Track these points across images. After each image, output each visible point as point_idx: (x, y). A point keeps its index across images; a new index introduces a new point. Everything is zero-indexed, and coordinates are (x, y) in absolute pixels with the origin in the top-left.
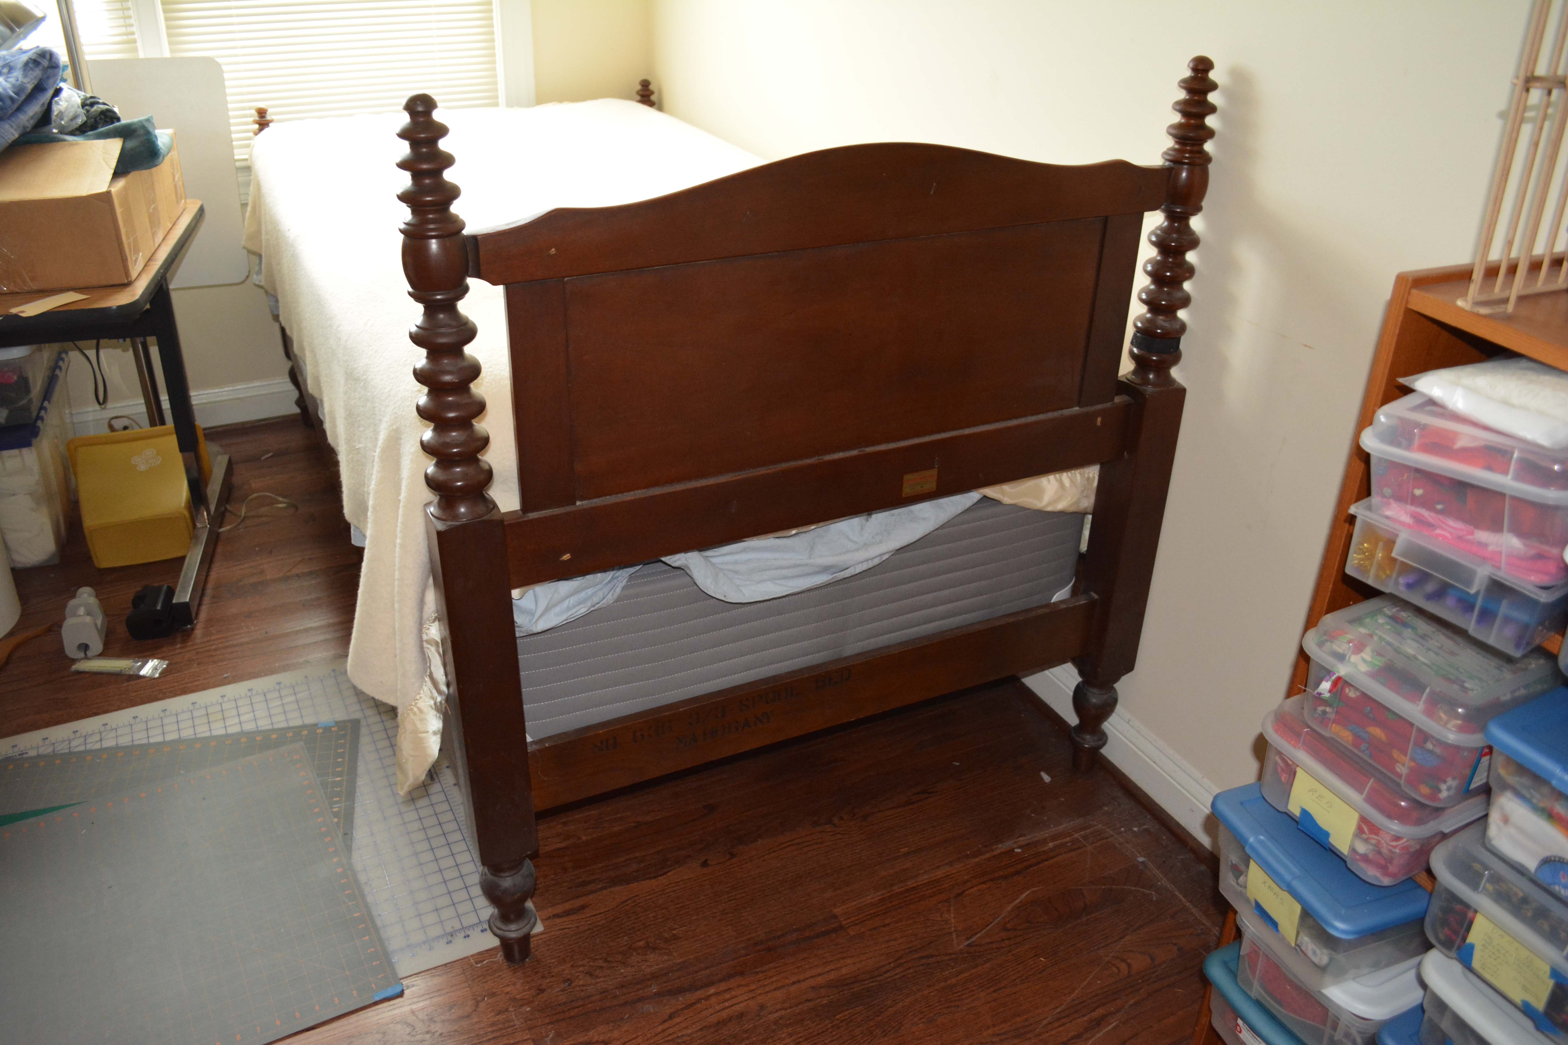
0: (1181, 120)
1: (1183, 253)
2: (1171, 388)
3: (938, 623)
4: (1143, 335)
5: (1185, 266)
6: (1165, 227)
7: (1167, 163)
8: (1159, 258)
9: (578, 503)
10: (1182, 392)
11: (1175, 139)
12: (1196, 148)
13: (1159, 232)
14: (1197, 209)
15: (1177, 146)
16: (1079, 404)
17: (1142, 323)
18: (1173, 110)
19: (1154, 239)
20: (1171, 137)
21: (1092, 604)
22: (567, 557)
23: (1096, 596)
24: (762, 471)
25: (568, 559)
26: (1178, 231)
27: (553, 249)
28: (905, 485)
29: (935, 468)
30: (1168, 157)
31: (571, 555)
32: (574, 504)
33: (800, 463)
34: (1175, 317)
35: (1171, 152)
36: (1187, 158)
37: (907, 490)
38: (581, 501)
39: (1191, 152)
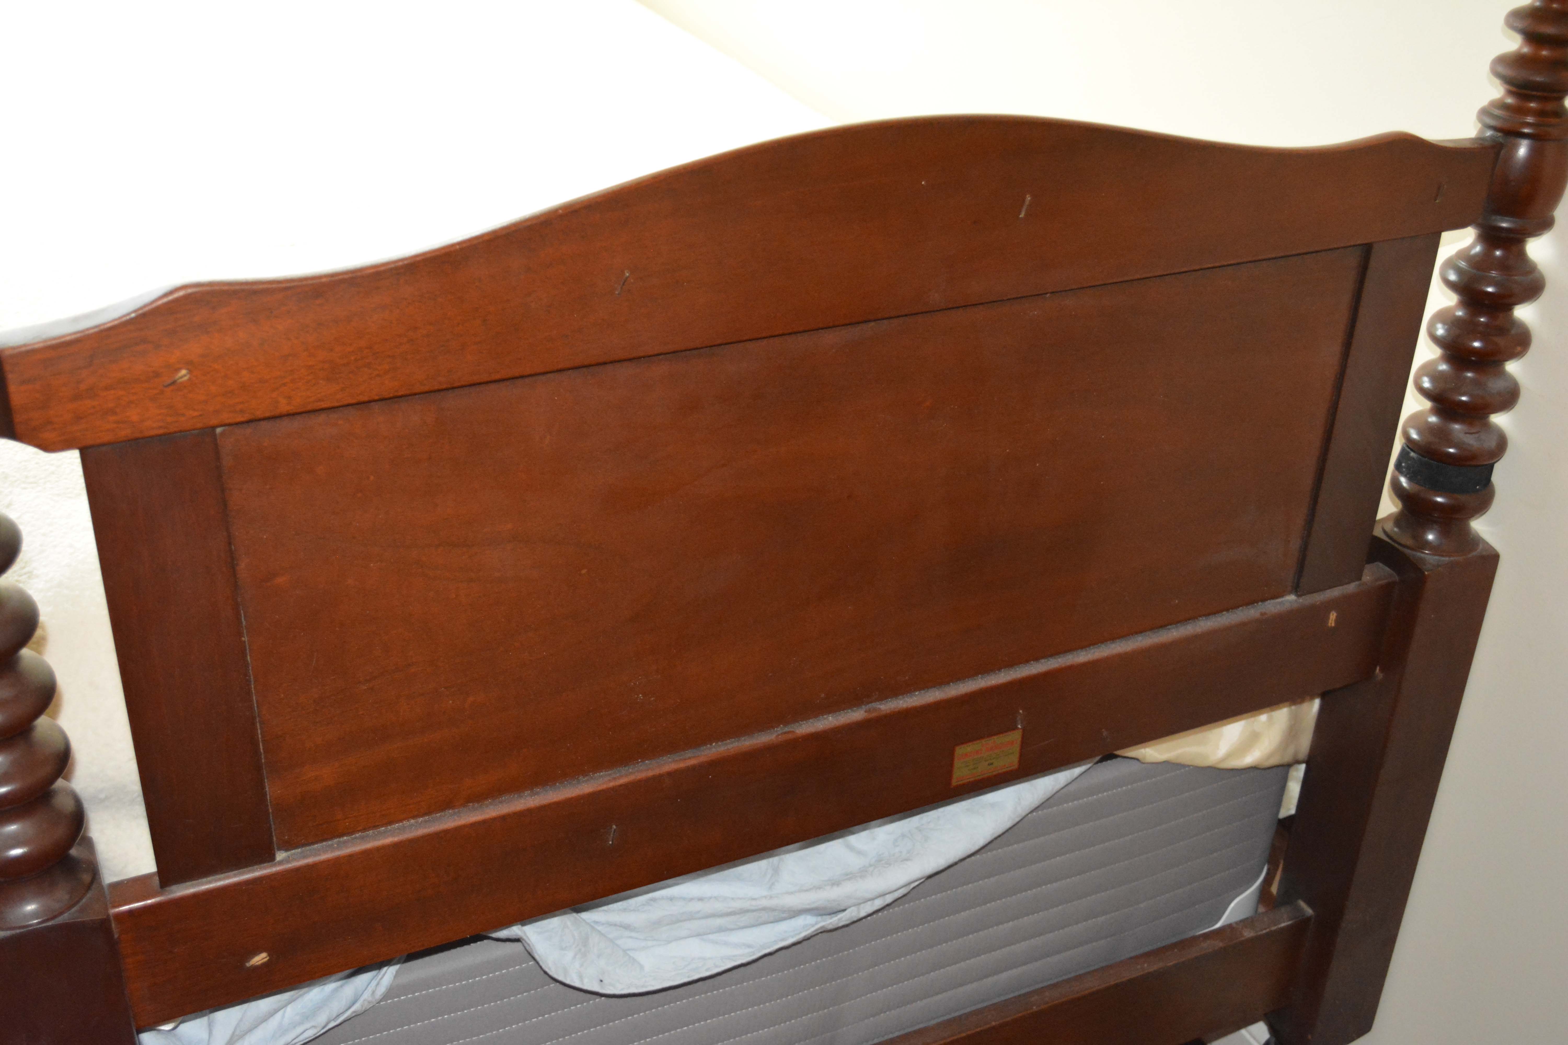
0: (1521, 47)
1: (1509, 308)
2: (1474, 553)
3: (1014, 972)
4: (1423, 456)
5: (1513, 332)
6: (1476, 255)
7: (1489, 133)
8: (1460, 313)
9: (280, 856)
10: (1491, 560)
11: (1507, 87)
12: (1550, 106)
13: (1463, 264)
14: (1544, 224)
15: (1510, 100)
16: (1296, 589)
17: (1419, 433)
18: (1506, 29)
19: (1453, 277)
20: (1497, 82)
21: (1301, 926)
22: (260, 959)
23: (1309, 911)
24: (668, 764)
25: (263, 964)
26: (1503, 266)
27: (184, 372)
28: (957, 763)
29: (1016, 728)
30: (1492, 122)
31: (269, 955)
32: (271, 858)
33: (747, 743)
34: (1488, 427)
35: (1497, 112)
36: (1528, 125)
37: (961, 773)
38: (287, 850)
39: (1539, 113)
